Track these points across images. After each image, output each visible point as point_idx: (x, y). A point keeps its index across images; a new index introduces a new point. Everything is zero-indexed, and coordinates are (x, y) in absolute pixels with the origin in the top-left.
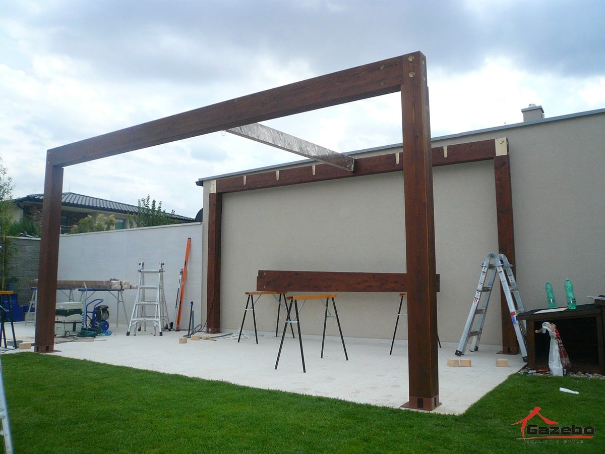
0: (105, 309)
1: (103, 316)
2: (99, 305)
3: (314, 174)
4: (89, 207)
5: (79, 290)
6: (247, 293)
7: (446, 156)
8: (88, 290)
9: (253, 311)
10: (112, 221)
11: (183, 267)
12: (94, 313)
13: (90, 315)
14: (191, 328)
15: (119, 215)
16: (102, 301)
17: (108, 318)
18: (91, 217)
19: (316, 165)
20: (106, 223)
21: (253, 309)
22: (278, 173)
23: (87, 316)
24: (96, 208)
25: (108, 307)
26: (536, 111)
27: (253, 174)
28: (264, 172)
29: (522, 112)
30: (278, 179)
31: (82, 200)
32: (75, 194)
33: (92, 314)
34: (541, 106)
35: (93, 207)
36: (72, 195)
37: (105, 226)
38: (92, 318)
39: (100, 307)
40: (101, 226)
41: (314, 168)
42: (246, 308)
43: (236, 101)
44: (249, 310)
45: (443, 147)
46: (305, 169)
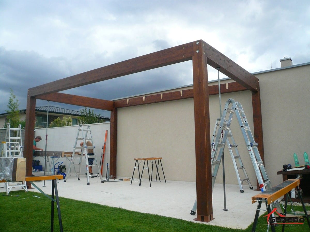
0: (64, 167)
1: (63, 171)
2: (61, 165)
3: (162, 98)
4: (59, 113)
5: (51, 157)
6: (135, 159)
7: (227, 88)
8: (55, 157)
9: (139, 168)
10: (70, 120)
11: (103, 145)
12: (58, 169)
13: (57, 170)
14: (107, 177)
15: (74, 117)
16: (63, 162)
17: (65, 172)
18: (59, 118)
19: (163, 94)
20: (67, 121)
21: (138, 167)
22: (144, 97)
23: (55, 170)
24: (63, 113)
25: (65, 166)
26: (287, 60)
27: (132, 98)
28: (137, 97)
29: (280, 61)
30: (144, 101)
31: (56, 110)
32: (52, 106)
33: (57, 169)
34: (290, 58)
35: (61, 113)
36: (51, 107)
37: (67, 123)
38: (57, 172)
39: (61, 166)
40: (64, 123)
41: (162, 95)
42: (135, 167)
43: (114, 65)
44: (137, 168)
45: (226, 84)
46: (157, 95)
